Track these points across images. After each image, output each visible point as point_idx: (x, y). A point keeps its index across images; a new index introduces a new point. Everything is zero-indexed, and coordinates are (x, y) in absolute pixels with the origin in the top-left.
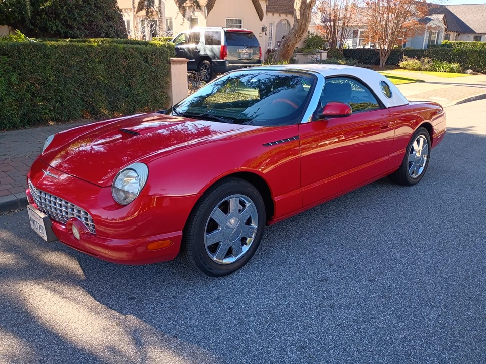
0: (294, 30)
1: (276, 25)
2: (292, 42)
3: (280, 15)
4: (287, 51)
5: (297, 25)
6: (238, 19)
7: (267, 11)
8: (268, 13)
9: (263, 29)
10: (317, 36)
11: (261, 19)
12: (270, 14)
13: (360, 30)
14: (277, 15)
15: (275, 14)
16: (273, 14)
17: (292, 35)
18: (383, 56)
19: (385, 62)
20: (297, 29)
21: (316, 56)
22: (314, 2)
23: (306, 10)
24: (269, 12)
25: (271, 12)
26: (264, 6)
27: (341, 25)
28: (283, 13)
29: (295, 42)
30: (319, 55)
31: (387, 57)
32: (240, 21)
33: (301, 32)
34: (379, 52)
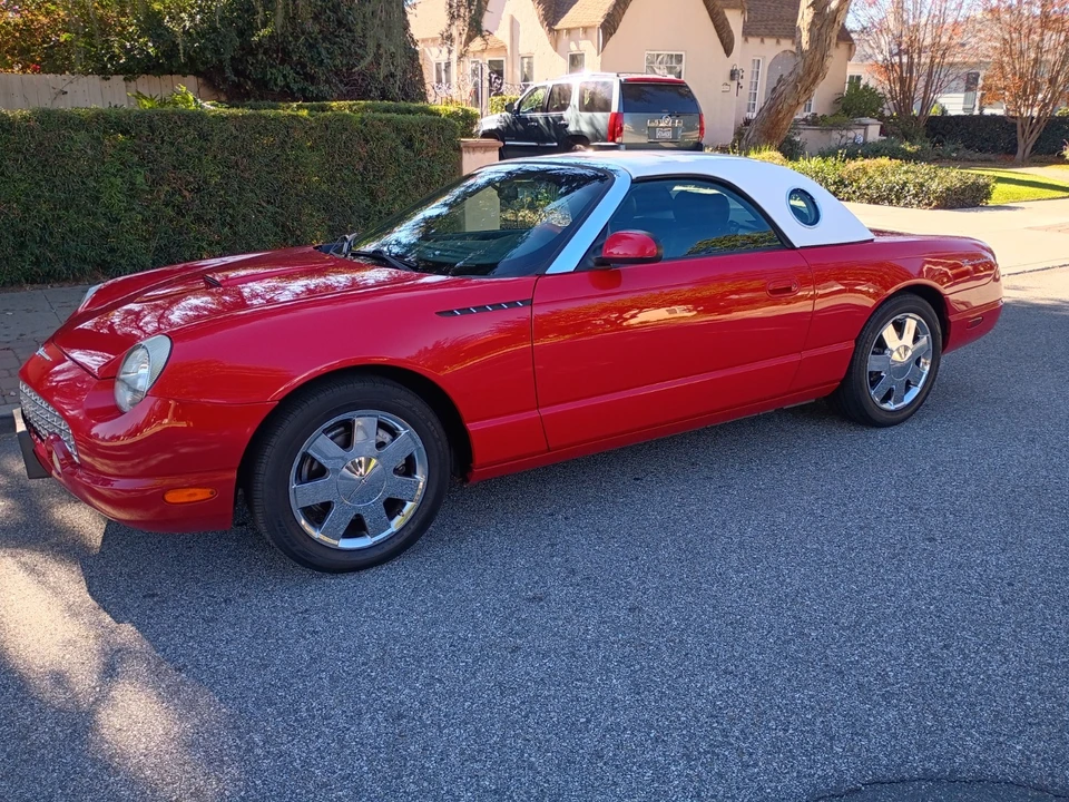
0: (793, 76)
1: (767, 65)
2: (789, 101)
3: (778, 42)
4: (776, 124)
5: (802, 64)
6: (674, 53)
7: (747, 33)
8: (750, 39)
9: (733, 75)
10: (866, 86)
11: (728, 51)
12: (755, 42)
13: (982, 73)
14: (770, 42)
15: (767, 41)
16: (762, 41)
17: (790, 87)
18: (1027, 133)
19: (1030, 146)
20: (801, 73)
21: (851, 134)
22: (844, 12)
23: (823, 31)
24: (753, 36)
25: (758, 36)
26: (735, 20)
27: (928, 61)
28: (786, 37)
29: (794, 103)
30: (860, 132)
31: (1035, 135)
32: (679, 58)
33: (810, 80)
34: (1016, 125)
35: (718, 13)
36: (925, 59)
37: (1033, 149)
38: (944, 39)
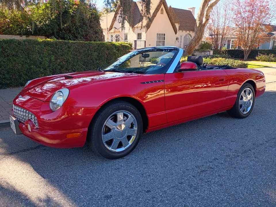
0: (194, 39)
1: (184, 37)
2: (194, 45)
3: (186, 31)
4: (191, 50)
5: (196, 36)
6: (163, 33)
7: (179, 29)
8: (180, 31)
9: (177, 39)
10: (207, 43)
11: (176, 33)
12: (181, 31)
13: (232, 40)
14: (184, 31)
15: (183, 31)
16: (182, 31)
17: (194, 41)
18: (246, 53)
19: (247, 57)
20: (196, 38)
21: (206, 53)
22: (206, 23)
23: (201, 28)
24: (180, 30)
25: (181, 30)
26: (177, 26)
28: (188, 30)
29: (195, 45)
30: (209, 53)
31: (248, 54)
32: (164, 34)
33: (199, 40)
34: (244, 51)
35: (173, 24)
36: (221, 36)
37: (248, 57)
38: (225, 31)
